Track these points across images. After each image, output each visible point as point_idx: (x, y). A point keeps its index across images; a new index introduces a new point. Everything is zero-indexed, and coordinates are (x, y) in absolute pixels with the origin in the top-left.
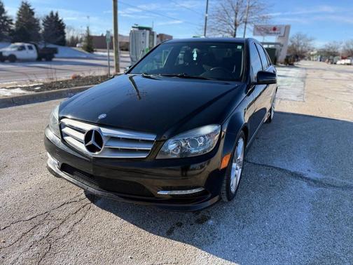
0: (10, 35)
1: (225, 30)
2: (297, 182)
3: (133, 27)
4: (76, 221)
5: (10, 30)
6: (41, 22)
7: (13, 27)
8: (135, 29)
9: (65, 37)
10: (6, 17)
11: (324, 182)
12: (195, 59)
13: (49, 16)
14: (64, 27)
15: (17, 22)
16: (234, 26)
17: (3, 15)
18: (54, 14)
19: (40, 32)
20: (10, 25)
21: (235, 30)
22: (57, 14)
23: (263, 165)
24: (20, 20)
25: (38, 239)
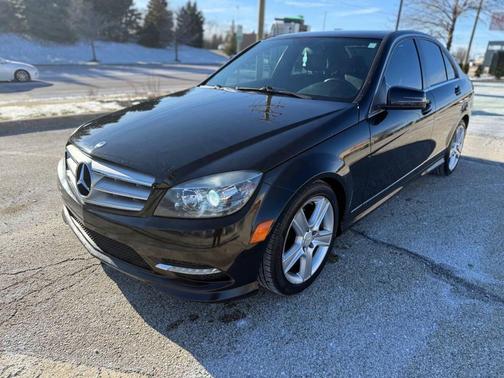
0: (138, 33)
1: (437, 21)
2: (435, 283)
3: (277, 19)
4: (67, 285)
5: (138, 27)
6: (175, 16)
7: (141, 23)
8: (279, 22)
9: (201, 36)
10: (133, 11)
11: (488, 290)
12: (304, 65)
13: (186, 8)
14: (202, 23)
15: (147, 17)
16: (451, 15)
17: (131, 8)
18: (192, 5)
19: (174, 29)
20: (138, 20)
21: (454, 21)
22: (195, 5)
23: (389, 245)
24: (150, 13)
25: (8, 301)
